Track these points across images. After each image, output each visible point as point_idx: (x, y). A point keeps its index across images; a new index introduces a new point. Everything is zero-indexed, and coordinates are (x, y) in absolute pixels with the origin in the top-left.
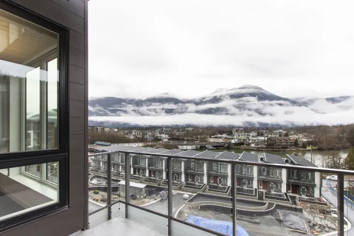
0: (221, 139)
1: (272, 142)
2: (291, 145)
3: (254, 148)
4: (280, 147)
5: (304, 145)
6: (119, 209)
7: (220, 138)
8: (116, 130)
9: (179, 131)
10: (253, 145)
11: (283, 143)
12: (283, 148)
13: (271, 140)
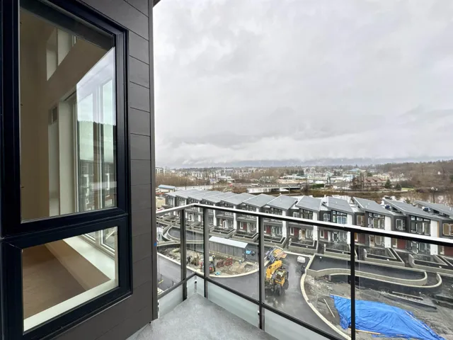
0: (293, 180)
1: (360, 184)
2: (382, 187)
3: (337, 190)
4: (370, 188)
5: (398, 187)
6: (196, 282)
7: (291, 179)
8: (173, 172)
9: (241, 172)
10: (335, 187)
11: (372, 185)
12: (373, 190)
13: (358, 181)
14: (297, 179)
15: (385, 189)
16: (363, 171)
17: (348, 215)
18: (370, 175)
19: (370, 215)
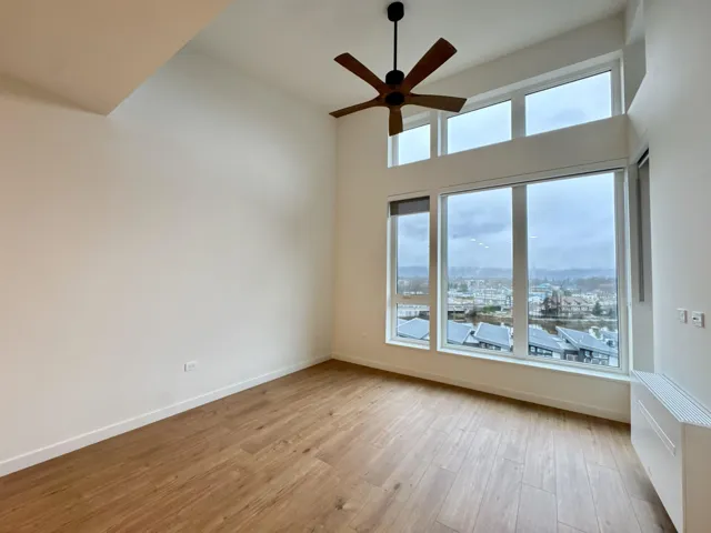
0: (452, 299)
1: (555, 307)
2: (587, 313)
11: (574, 309)
12: (575, 317)
13: (552, 302)
14: (458, 297)
15: (592, 316)
16: (557, 288)
17: (554, 354)
18: (567, 294)
19: (587, 355)
